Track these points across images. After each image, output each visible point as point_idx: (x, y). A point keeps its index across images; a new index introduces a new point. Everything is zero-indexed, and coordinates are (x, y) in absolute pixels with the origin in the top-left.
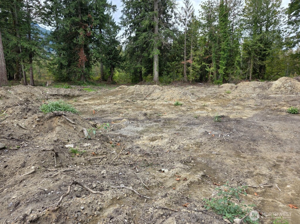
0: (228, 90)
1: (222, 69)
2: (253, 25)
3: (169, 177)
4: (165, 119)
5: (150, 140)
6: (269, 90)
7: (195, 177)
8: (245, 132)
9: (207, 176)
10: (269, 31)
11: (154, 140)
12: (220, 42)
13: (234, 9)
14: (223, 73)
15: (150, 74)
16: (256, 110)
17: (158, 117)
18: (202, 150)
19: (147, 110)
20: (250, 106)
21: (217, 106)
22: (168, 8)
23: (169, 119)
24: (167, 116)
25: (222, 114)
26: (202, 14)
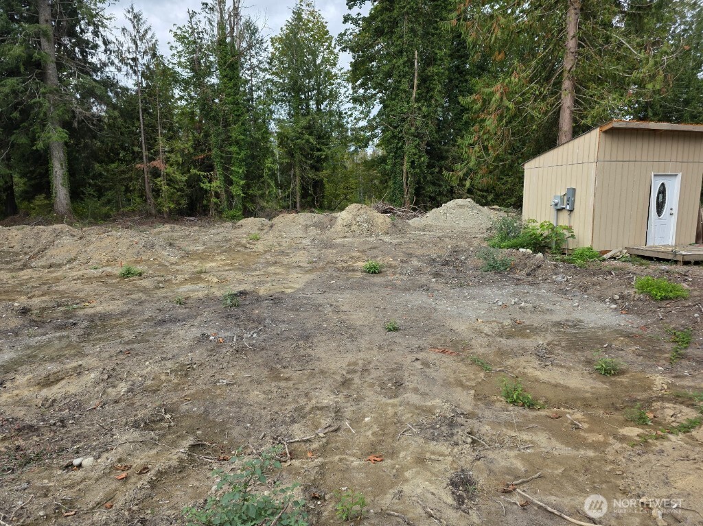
0: (255, 232)
1: (238, 185)
2: (292, 96)
3: (95, 476)
4: (91, 318)
5: (39, 384)
6: (333, 230)
7: (170, 456)
8: (290, 322)
9: (204, 445)
10: (323, 112)
11: (52, 382)
12: (227, 124)
13: (251, 56)
14: (242, 195)
15: (44, 195)
16: (311, 271)
17: (68, 314)
18: (194, 382)
19: (34, 296)
20: (300, 264)
21: (230, 270)
22: (82, 22)
23: (104, 317)
24: (99, 308)
25: (241, 288)
26: (178, 52)
